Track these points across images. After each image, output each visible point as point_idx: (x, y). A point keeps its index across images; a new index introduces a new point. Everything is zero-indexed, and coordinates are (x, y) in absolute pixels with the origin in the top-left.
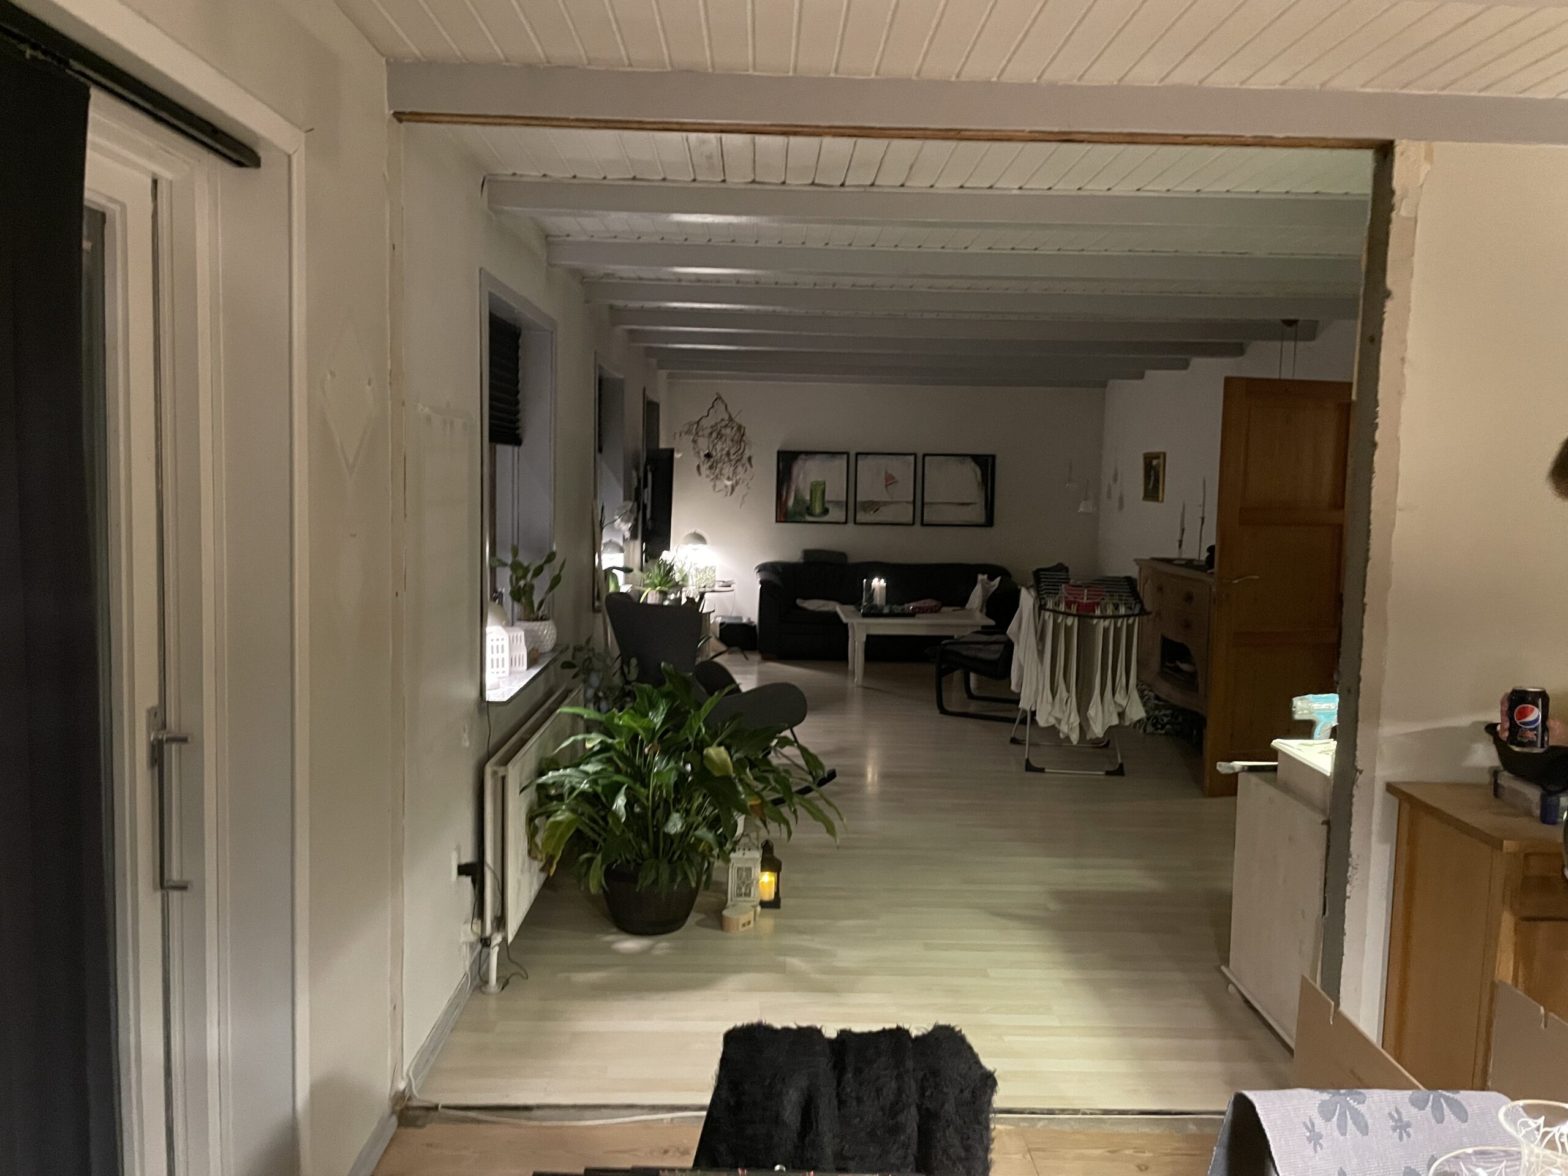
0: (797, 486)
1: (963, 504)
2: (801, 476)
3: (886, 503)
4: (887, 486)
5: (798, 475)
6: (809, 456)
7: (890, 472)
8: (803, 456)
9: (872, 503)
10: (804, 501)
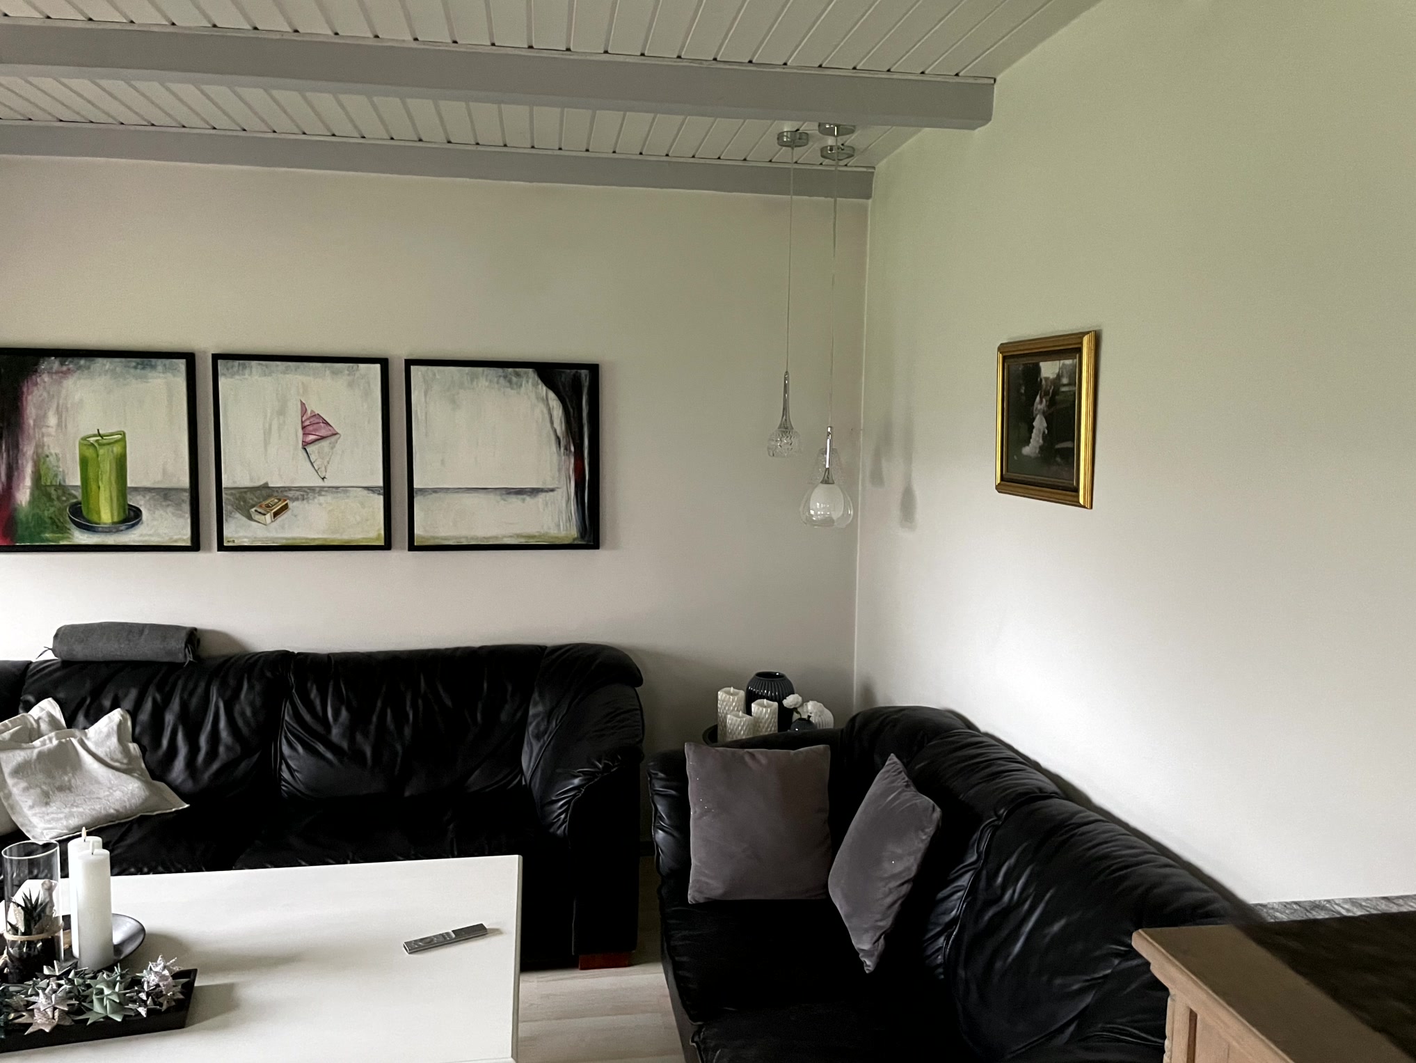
0: (40, 446)
1: (520, 492)
2: (52, 420)
3: (306, 493)
4: (305, 445)
5: (41, 419)
6: (70, 364)
7: (313, 407)
8: (55, 363)
9: (265, 491)
10: (63, 489)
